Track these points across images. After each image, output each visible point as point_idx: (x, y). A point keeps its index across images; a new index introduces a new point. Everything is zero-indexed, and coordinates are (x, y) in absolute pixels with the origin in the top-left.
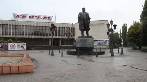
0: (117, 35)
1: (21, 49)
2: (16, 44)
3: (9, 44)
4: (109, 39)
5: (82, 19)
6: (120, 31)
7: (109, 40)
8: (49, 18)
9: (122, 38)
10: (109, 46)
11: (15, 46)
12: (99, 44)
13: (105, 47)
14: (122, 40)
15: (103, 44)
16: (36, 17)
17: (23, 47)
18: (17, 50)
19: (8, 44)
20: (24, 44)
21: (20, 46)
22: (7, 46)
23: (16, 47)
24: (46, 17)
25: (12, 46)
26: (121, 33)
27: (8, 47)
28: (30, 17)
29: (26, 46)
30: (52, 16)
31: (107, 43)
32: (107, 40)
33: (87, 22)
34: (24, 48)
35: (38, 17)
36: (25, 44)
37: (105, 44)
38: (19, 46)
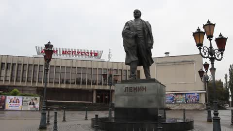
0: (220, 85)
1: (29, 108)
2: (20, 98)
3: (8, 97)
4: (205, 90)
5: (131, 36)
6: (226, 78)
7: (205, 93)
8: (96, 54)
9: (230, 91)
10: (207, 105)
11: (19, 102)
12: (186, 100)
13: (198, 106)
14: (230, 94)
15: (194, 100)
16: (74, 52)
17: (34, 104)
18: (21, 111)
19: (5, 97)
20: (36, 99)
21: (29, 103)
22: (4, 101)
23: (21, 103)
24: (91, 53)
25: (14, 102)
26: (228, 80)
27: (5, 103)
28: (64, 52)
29: (38, 103)
30: (102, 51)
31: (203, 99)
32: (201, 93)
33: (146, 44)
34: (34, 107)
35: (78, 53)
36: (38, 98)
37: (197, 102)
38: (26, 101)
